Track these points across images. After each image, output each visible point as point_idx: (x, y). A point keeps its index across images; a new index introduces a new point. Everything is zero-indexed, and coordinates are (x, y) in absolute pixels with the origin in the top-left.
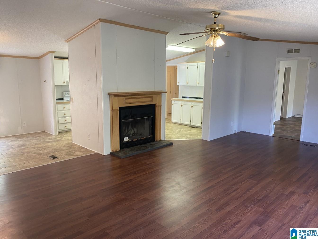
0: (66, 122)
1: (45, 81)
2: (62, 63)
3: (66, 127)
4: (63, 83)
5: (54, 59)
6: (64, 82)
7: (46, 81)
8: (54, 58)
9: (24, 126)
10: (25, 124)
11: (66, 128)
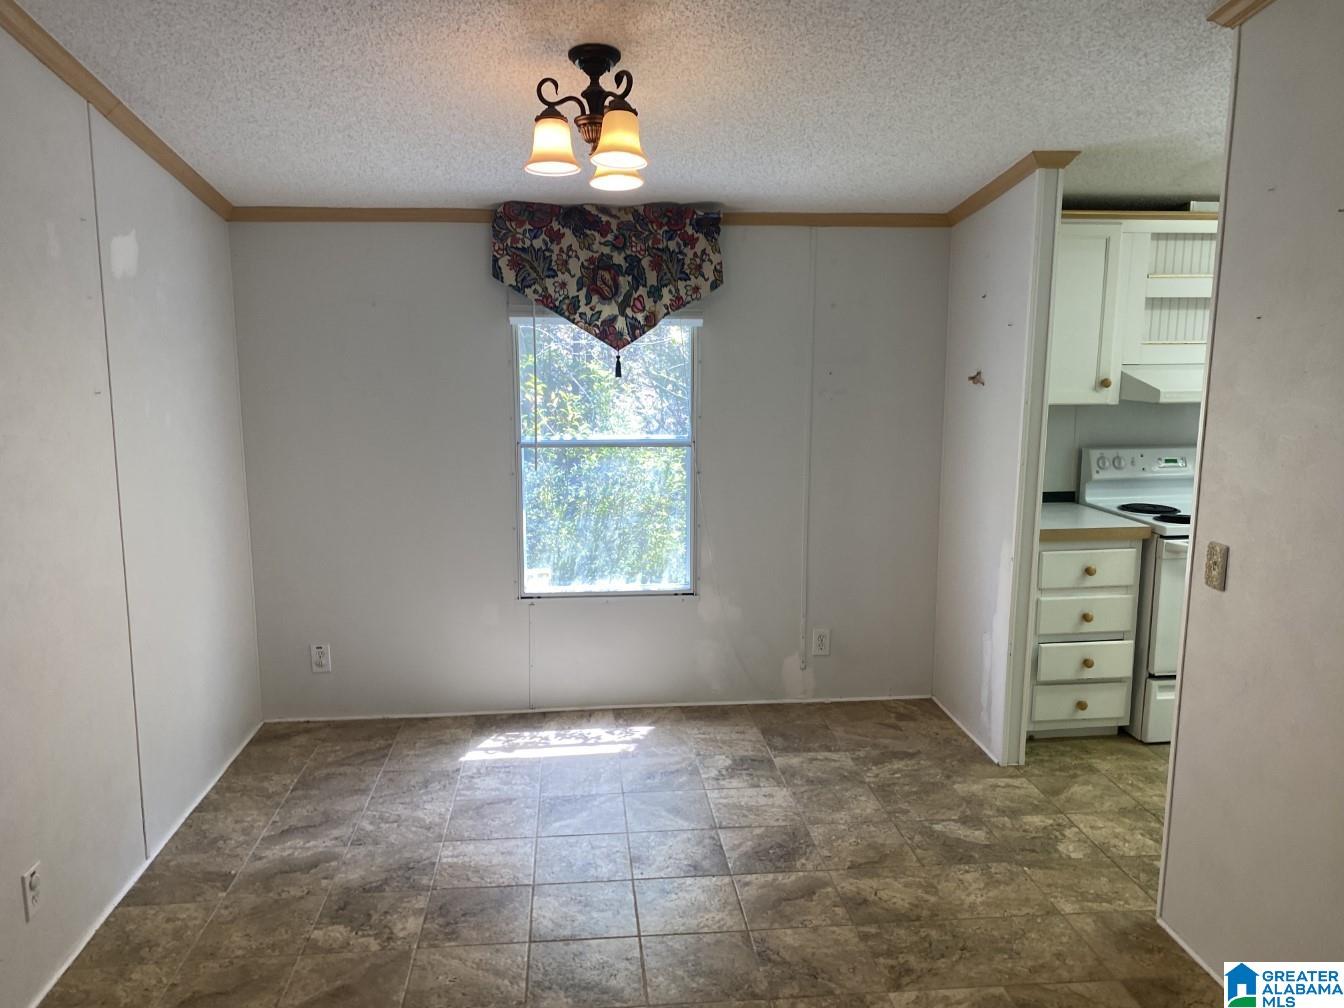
0: (1089, 674)
1: (973, 375)
2: (1108, 241)
3: (1081, 706)
4: (1095, 389)
5: (1063, 216)
6: (1105, 383)
7: (984, 377)
8: (1064, 208)
9: (821, 652)
10: (826, 642)
11: (1082, 714)
